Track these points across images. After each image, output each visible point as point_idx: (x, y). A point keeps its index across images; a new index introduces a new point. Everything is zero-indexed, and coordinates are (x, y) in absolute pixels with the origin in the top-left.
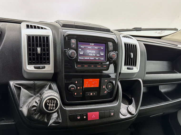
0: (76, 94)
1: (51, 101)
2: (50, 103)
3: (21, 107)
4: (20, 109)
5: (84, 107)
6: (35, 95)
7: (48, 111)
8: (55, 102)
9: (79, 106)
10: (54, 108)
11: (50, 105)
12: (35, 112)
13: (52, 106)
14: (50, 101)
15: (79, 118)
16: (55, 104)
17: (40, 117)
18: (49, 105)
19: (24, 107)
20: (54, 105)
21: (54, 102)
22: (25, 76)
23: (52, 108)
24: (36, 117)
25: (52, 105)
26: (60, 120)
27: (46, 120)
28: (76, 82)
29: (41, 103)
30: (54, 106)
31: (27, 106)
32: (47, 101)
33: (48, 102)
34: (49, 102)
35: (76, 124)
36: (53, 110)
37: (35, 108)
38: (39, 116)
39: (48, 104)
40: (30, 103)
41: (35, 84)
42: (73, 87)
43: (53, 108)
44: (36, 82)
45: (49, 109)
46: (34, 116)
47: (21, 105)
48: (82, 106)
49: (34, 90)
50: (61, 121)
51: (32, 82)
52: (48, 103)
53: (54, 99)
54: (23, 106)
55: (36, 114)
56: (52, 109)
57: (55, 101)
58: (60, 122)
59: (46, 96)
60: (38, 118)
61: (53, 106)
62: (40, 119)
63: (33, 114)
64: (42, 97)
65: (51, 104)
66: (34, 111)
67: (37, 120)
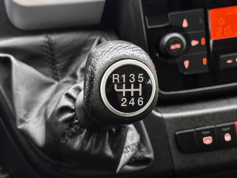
0: (186, 64)
1: (128, 78)
2: (124, 85)
3: (22, 121)
4: (20, 127)
5: (221, 106)
6: (58, 80)
7: (122, 114)
8: (141, 79)
9: (204, 104)
10: (140, 101)
11: (124, 90)
12: (71, 126)
13: (132, 95)
14: (124, 76)
15: (208, 141)
16: (140, 85)
17: (89, 144)
18: (122, 92)
19: (29, 119)
20: (140, 90)
21: (136, 78)
22: (17, 21)
23: (133, 99)
24: (77, 144)
25: (132, 90)
26: (148, 151)
27: (109, 153)
28: (185, 24)
29: (91, 86)
30: (140, 94)
31: (39, 115)
32: (114, 78)
33: (116, 80)
34: (121, 79)
35: (201, 160)
36: (137, 108)
37: (69, 115)
38: (87, 138)
39: (118, 88)
40: (47, 103)
41: (50, 45)
42: (175, 41)
43: (136, 101)
44: (54, 38)
45: (122, 105)
46: (70, 141)
47: (20, 113)
48: (213, 104)
49: (52, 63)
50: (150, 155)
51: (40, 39)
52: (116, 85)
53: (137, 70)
54: (26, 116)
55: (74, 135)
56: (133, 104)
57: (140, 76)
58: (147, 160)
59: (108, 60)
60: (83, 145)
61: (136, 93)
62: (90, 149)
63: (63, 135)
64: (94, 67)
65: (128, 86)
66: (66, 126)
67: (81, 154)
